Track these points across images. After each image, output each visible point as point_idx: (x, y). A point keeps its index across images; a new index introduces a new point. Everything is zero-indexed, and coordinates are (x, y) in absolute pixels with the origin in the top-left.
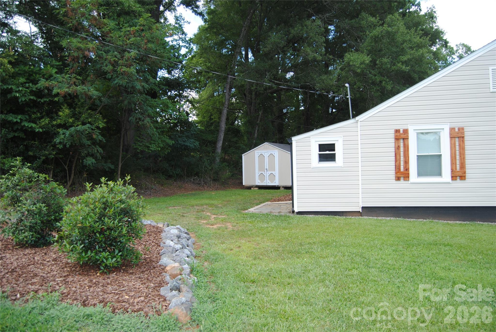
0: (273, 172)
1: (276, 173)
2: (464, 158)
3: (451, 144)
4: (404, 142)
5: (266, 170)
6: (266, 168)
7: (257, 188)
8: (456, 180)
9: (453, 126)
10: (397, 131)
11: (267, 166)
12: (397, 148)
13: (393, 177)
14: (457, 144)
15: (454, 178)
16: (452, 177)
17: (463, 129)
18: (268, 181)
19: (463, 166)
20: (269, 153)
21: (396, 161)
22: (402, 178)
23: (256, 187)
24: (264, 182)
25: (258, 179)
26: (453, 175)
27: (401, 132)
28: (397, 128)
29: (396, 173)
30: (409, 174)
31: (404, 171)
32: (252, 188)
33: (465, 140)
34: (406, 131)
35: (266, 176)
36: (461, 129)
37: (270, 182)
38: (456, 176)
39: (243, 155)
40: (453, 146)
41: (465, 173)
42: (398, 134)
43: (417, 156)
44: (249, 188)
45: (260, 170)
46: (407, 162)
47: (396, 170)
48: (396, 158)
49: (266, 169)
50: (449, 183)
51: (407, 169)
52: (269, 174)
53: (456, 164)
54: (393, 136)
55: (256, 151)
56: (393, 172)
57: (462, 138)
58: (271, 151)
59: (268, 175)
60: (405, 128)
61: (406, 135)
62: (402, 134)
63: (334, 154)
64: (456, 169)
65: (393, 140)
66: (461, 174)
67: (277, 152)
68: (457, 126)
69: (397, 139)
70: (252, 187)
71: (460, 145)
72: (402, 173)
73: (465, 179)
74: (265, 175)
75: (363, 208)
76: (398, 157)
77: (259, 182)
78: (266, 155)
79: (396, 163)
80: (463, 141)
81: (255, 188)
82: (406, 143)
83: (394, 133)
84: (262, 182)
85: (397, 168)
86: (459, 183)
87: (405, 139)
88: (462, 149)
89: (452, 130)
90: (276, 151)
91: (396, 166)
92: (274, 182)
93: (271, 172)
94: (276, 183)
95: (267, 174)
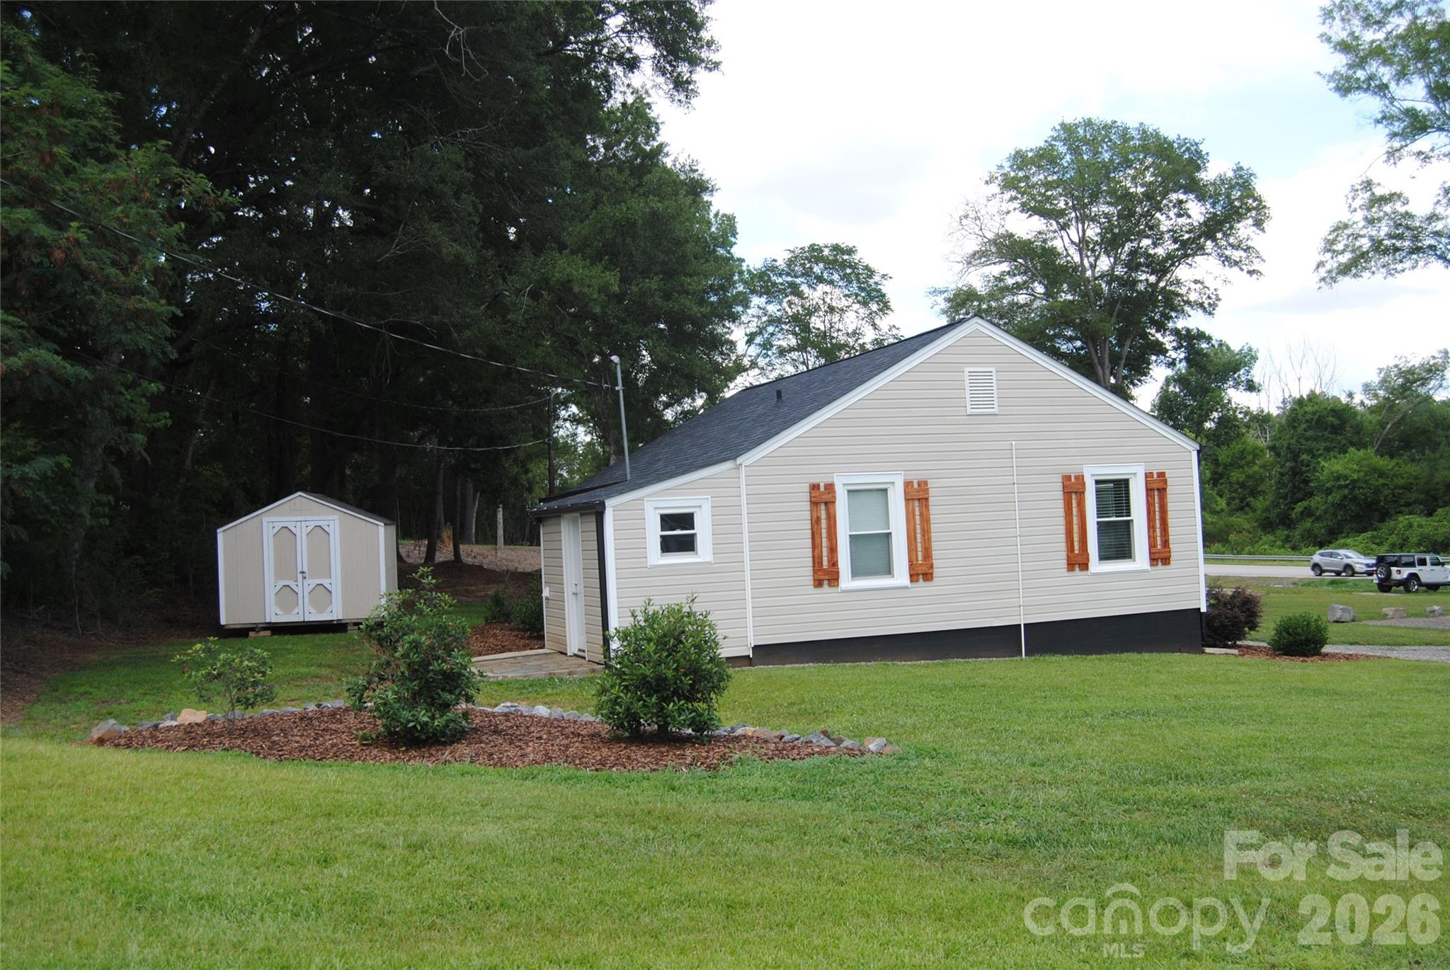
0: (325, 582)
1: (335, 582)
2: (929, 539)
3: (907, 511)
4: (827, 510)
5: (300, 576)
6: (300, 569)
7: (268, 633)
8: (917, 581)
9: (909, 478)
10: (815, 487)
11: (303, 562)
12: (816, 522)
13: (810, 580)
14: (917, 509)
15: (914, 577)
16: (911, 576)
17: (926, 483)
18: (308, 608)
19: (928, 555)
20: (312, 524)
21: (814, 547)
22: (826, 582)
23: (265, 629)
24: (296, 611)
25: (273, 603)
26: (913, 572)
27: (822, 489)
28: (815, 481)
29: (815, 572)
30: (838, 573)
31: (829, 566)
32: (252, 634)
33: (930, 503)
34: (830, 488)
35: (300, 595)
36: (923, 485)
37: (313, 611)
38: (918, 575)
39: (218, 531)
40: (911, 516)
41: (932, 567)
42: (815, 493)
43: (850, 536)
44: (241, 633)
45: (279, 575)
46: (833, 550)
47: (814, 566)
48: (813, 543)
49: (303, 572)
50: (906, 588)
51: (834, 564)
52: (311, 587)
53: (916, 551)
54: (806, 496)
55: (265, 519)
56: (809, 571)
57: (924, 501)
58: (318, 518)
59: (307, 589)
60: (828, 481)
61: (830, 496)
62: (822, 494)
63: (693, 536)
64: (917, 560)
65: (807, 506)
66: (925, 569)
67: (337, 522)
68: (916, 477)
69: (814, 504)
70: (253, 629)
71: (921, 514)
72: (826, 572)
73: (931, 579)
74: (299, 590)
75: (756, 648)
76: (817, 540)
77: (279, 612)
78: (302, 531)
79: (813, 551)
80: (927, 507)
81: (262, 633)
82: (832, 511)
83: (808, 490)
84: (288, 611)
85: (817, 561)
86: (922, 587)
87: (830, 504)
88: (926, 520)
89: (908, 484)
90: (331, 517)
91: (813, 557)
92: (329, 610)
93: (319, 581)
94: (334, 613)
95: (305, 587)
